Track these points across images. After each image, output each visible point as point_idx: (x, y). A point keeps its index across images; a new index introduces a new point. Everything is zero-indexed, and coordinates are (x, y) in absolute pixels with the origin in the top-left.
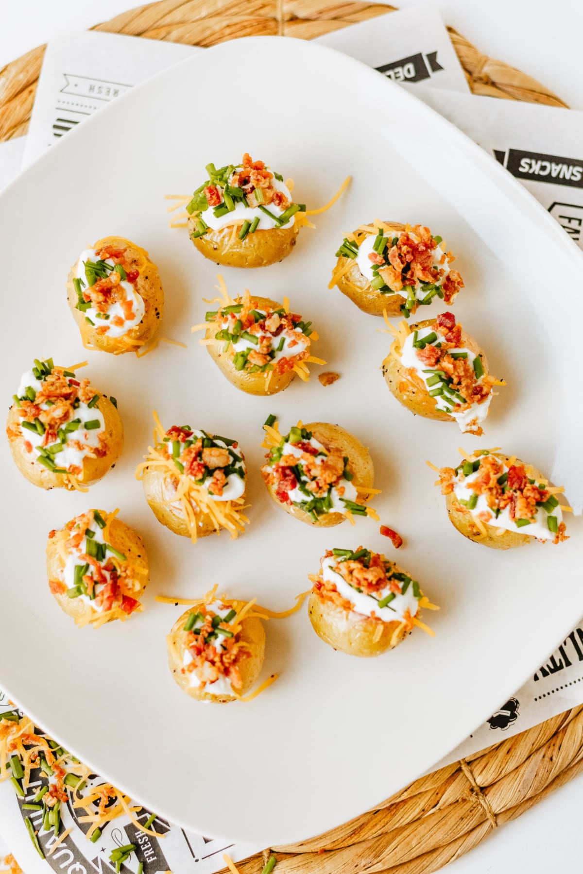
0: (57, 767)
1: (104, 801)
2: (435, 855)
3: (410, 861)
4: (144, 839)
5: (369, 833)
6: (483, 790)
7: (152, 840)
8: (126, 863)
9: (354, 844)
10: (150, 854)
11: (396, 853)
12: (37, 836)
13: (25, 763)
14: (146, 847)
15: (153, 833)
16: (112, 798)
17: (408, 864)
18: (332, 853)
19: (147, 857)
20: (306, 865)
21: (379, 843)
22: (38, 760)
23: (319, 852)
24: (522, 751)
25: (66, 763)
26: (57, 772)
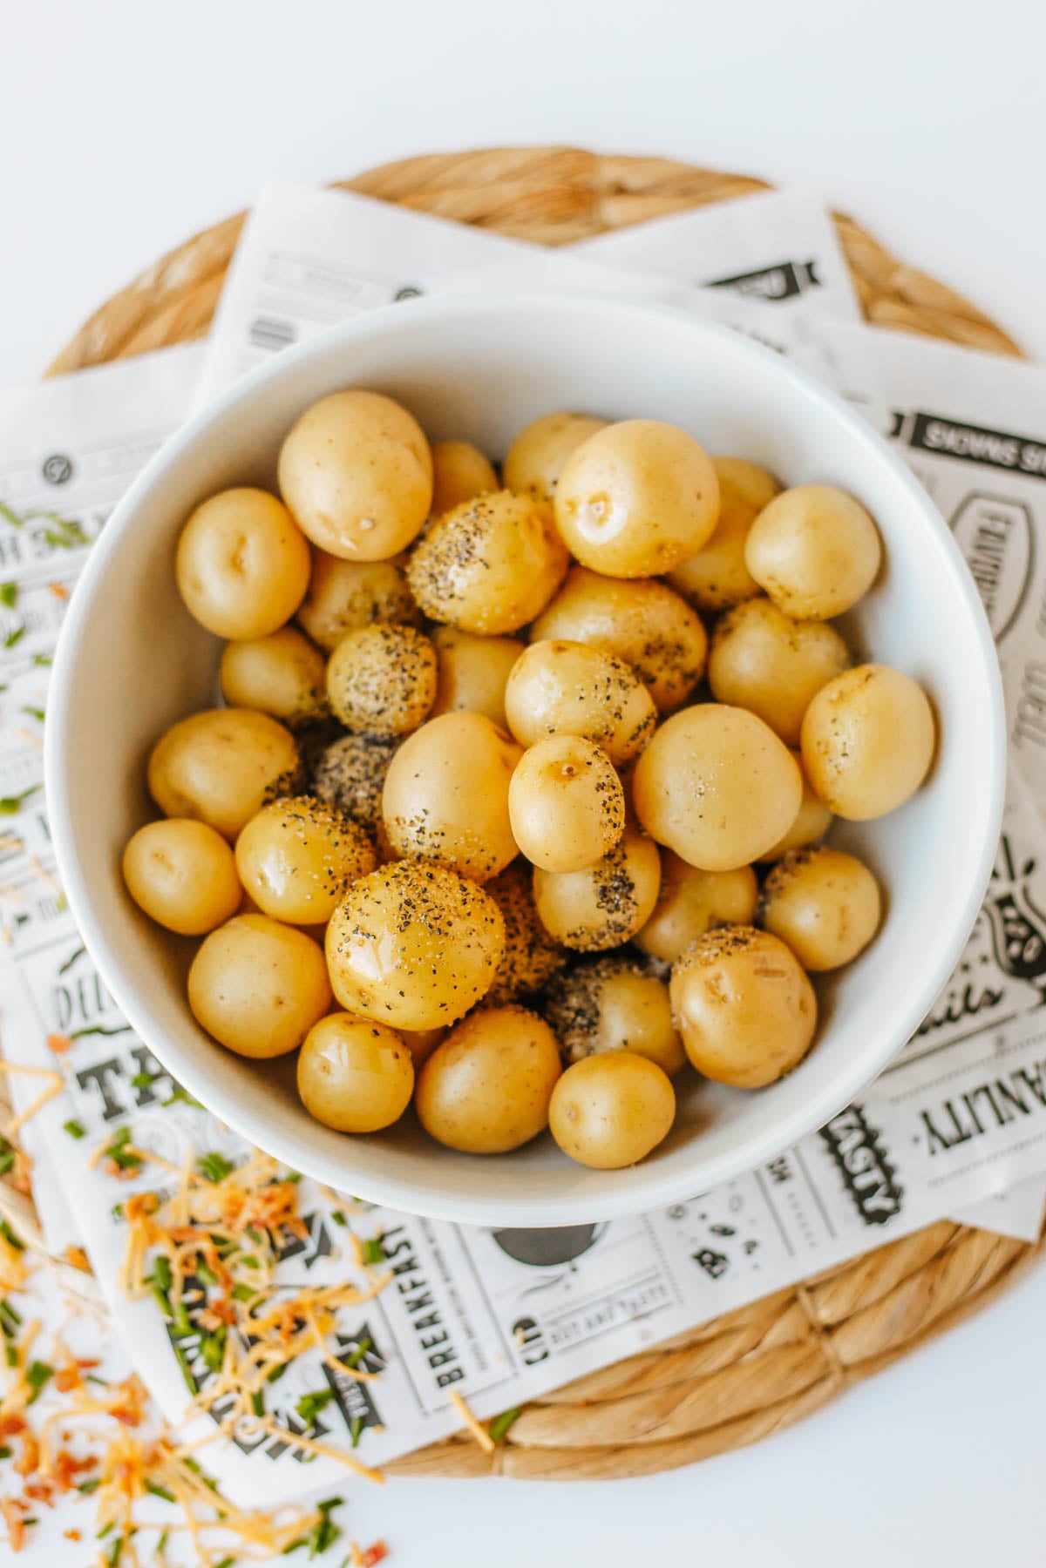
0: (223, 1272)
1: (289, 1325)
2: (751, 1420)
3: (715, 1427)
5: (657, 1380)
6: (829, 1330)
7: (362, 1386)
8: (321, 1416)
9: (631, 1395)
10: (356, 1403)
12: (192, 1374)
13: (174, 1268)
14: (351, 1393)
15: (363, 1375)
16: (300, 1321)
18: (598, 1406)
19: (353, 1408)
20: (560, 1422)
21: (670, 1395)
22: (193, 1264)
23: (580, 1404)
24: (889, 1276)
25: (235, 1269)
26: (222, 1281)
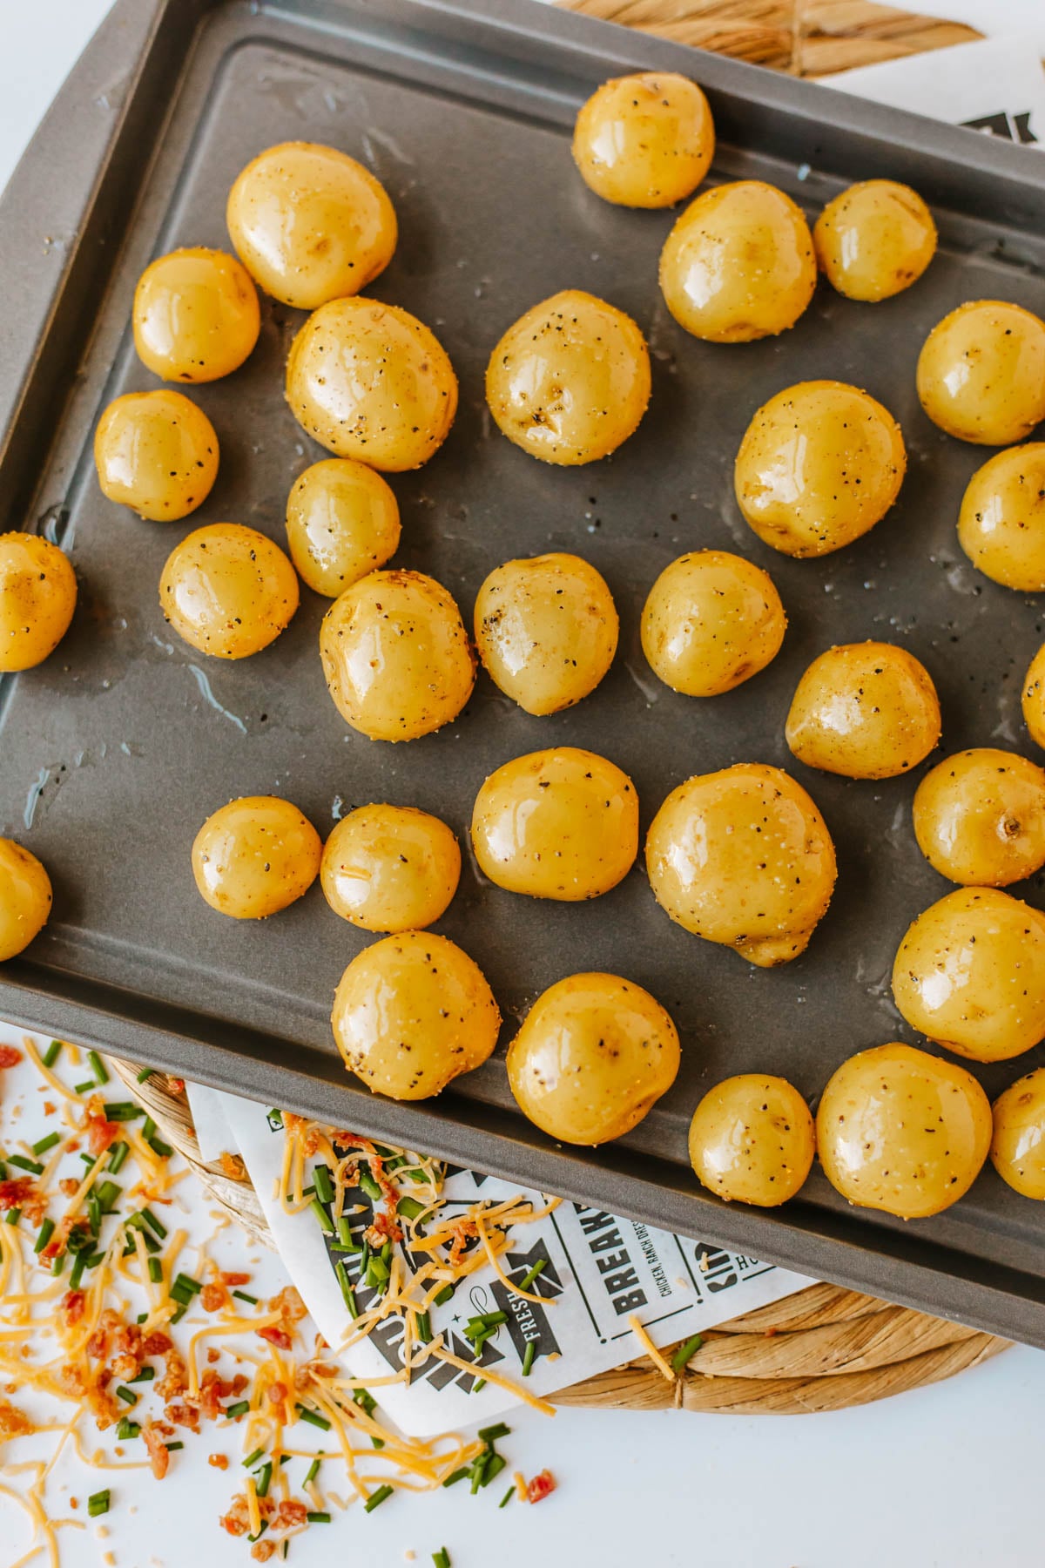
0: (388, 1184)
1: (459, 1243)
2: (947, 1354)
3: (909, 1360)
4: (520, 1304)
5: (848, 1311)
8: (492, 1341)
9: (822, 1326)
10: (529, 1328)
11: (888, 1345)
12: (353, 1292)
13: (336, 1179)
14: (524, 1317)
15: (536, 1297)
16: (471, 1239)
17: (905, 1365)
18: (787, 1337)
19: (526, 1332)
20: (747, 1352)
21: (862, 1327)
22: (356, 1175)
23: (767, 1334)
25: (401, 1182)
26: (387, 1194)
